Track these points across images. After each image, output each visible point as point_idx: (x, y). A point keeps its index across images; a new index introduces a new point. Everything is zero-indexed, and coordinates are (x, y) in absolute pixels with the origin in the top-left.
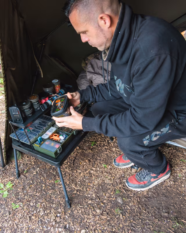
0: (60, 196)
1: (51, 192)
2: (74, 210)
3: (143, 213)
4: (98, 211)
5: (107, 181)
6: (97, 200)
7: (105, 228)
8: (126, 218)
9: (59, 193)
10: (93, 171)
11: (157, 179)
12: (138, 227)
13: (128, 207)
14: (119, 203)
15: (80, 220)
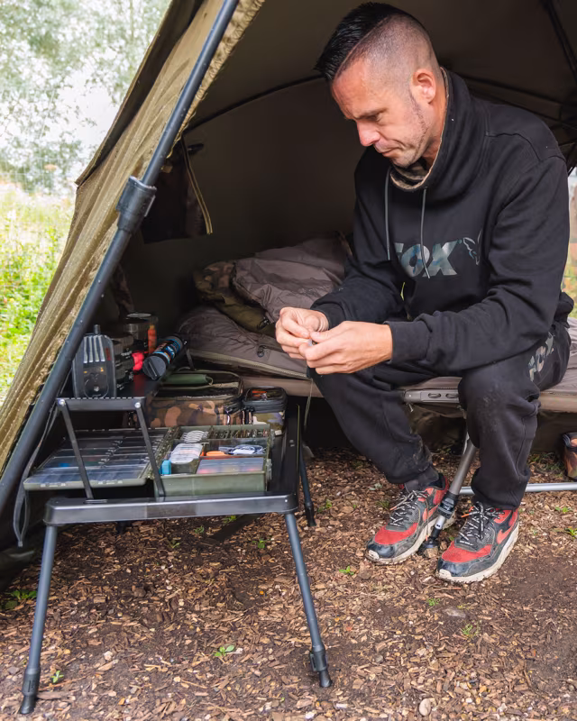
0: (269, 678)
1: (226, 682)
2: (351, 683)
3: (526, 612)
4: (421, 652)
5: (381, 596)
6: (395, 636)
7: (473, 675)
8: (501, 637)
9: (257, 673)
10: (322, 593)
11: (507, 532)
12: (540, 637)
13: (486, 618)
14: (456, 618)
15: (389, 692)
